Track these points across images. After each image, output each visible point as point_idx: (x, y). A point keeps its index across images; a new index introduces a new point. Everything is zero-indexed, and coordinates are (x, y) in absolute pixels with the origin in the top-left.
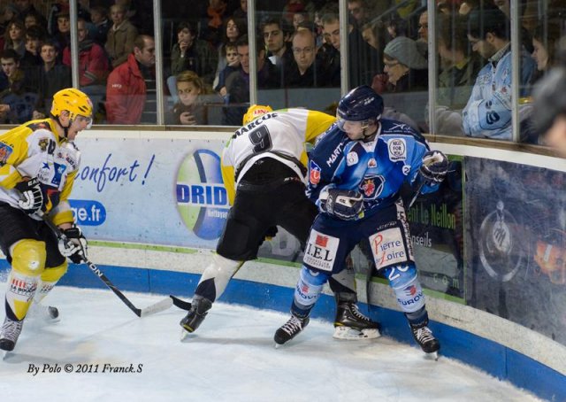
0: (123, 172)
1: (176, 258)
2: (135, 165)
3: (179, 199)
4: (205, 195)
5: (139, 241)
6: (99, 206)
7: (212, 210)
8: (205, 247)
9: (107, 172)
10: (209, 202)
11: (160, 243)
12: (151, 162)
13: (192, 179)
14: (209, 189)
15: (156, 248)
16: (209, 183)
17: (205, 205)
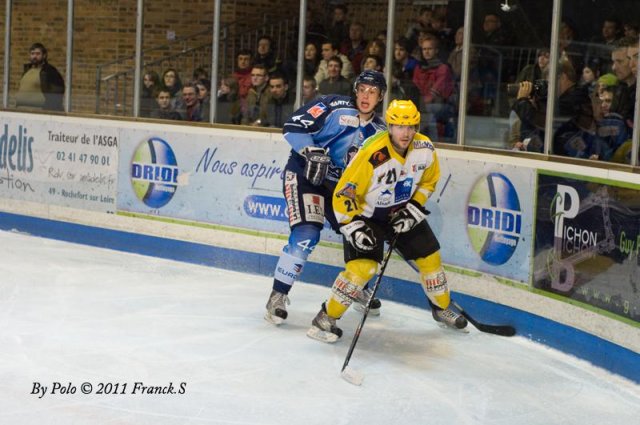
1: (462, 280)
3: (470, 221)
4: (493, 219)
7: (499, 236)
8: (488, 272)
10: (497, 227)
11: (447, 263)
12: (447, 183)
13: (483, 203)
14: (498, 213)
16: (499, 208)
17: (493, 229)
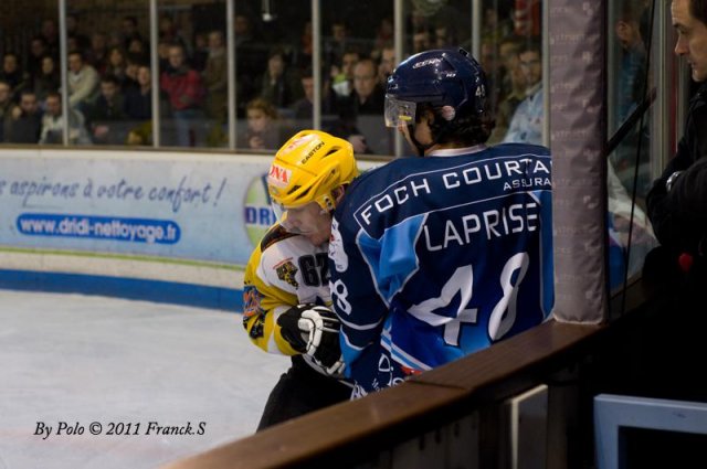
0: (197, 194)
2: (208, 188)
3: (248, 221)
4: (271, 217)
5: (211, 259)
6: (174, 225)
9: (182, 193)
11: (229, 263)
12: (222, 187)
13: (260, 202)
15: (225, 267)
